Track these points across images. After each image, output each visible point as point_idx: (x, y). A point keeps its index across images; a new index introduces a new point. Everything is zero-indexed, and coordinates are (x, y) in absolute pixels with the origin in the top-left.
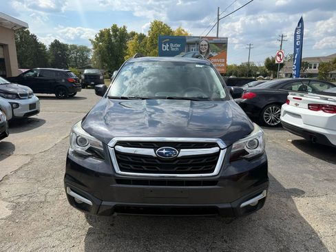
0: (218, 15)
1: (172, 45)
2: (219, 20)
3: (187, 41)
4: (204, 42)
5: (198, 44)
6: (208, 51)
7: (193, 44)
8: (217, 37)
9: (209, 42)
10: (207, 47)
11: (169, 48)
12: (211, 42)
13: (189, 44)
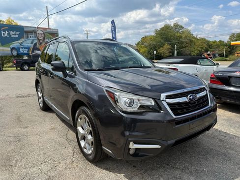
0: (47, 12)
1: (11, 32)
2: (48, 16)
3: (25, 29)
4: (39, 32)
5: (35, 33)
6: (44, 39)
7: (31, 32)
8: (49, 28)
9: (44, 31)
10: (43, 35)
11: (9, 34)
12: (46, 31)
13: (27, 32)
